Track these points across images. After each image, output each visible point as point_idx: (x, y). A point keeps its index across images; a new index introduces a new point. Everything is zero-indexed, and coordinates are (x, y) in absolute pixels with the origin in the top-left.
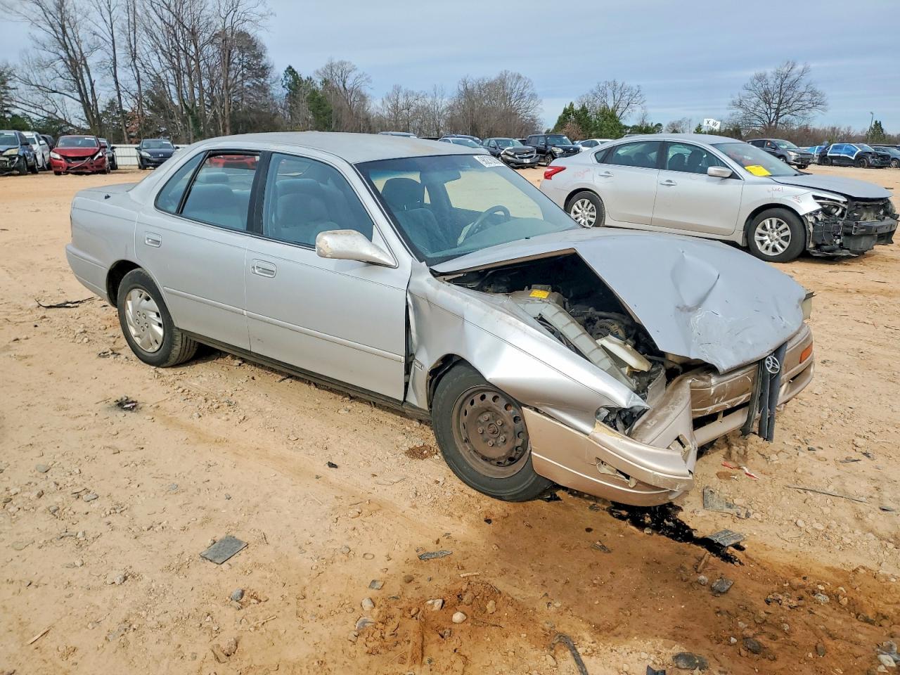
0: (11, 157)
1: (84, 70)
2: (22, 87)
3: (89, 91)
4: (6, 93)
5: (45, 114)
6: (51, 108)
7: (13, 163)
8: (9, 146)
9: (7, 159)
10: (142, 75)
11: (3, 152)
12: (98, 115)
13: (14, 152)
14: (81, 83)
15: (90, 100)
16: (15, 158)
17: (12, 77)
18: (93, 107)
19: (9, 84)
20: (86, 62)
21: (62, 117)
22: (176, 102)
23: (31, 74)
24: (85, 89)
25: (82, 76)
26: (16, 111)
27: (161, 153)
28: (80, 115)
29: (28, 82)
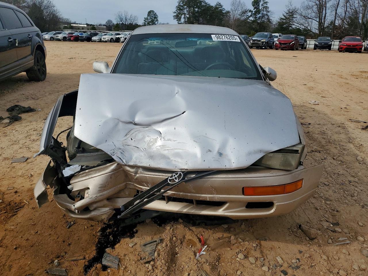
0: (263, 42)
1: (324, 9)
2: (298, 17)
3: (323, 18)
4: (292, 19)
5: (304, 28)
6: (307, 25)
7: (263, 44)
8: (263, 38)
9: (261, 43)
10: (348, 9)
11: (261, 40)
12: (324, 27)
13: (264, 40)
14: (321, 14)
15: (323, 21)
16: (264, 43)
17: (296, 13)
18: (323, 24)
19: (295, 16)
20: (326, 5)
21: (309, 29)
22: (360, 21)
23: (303, 12)
24: (322, 17)
25: (322, 11)
26: (294, 26)
27: (323, 43)
28: (316, 28)
29: (301, 15)
